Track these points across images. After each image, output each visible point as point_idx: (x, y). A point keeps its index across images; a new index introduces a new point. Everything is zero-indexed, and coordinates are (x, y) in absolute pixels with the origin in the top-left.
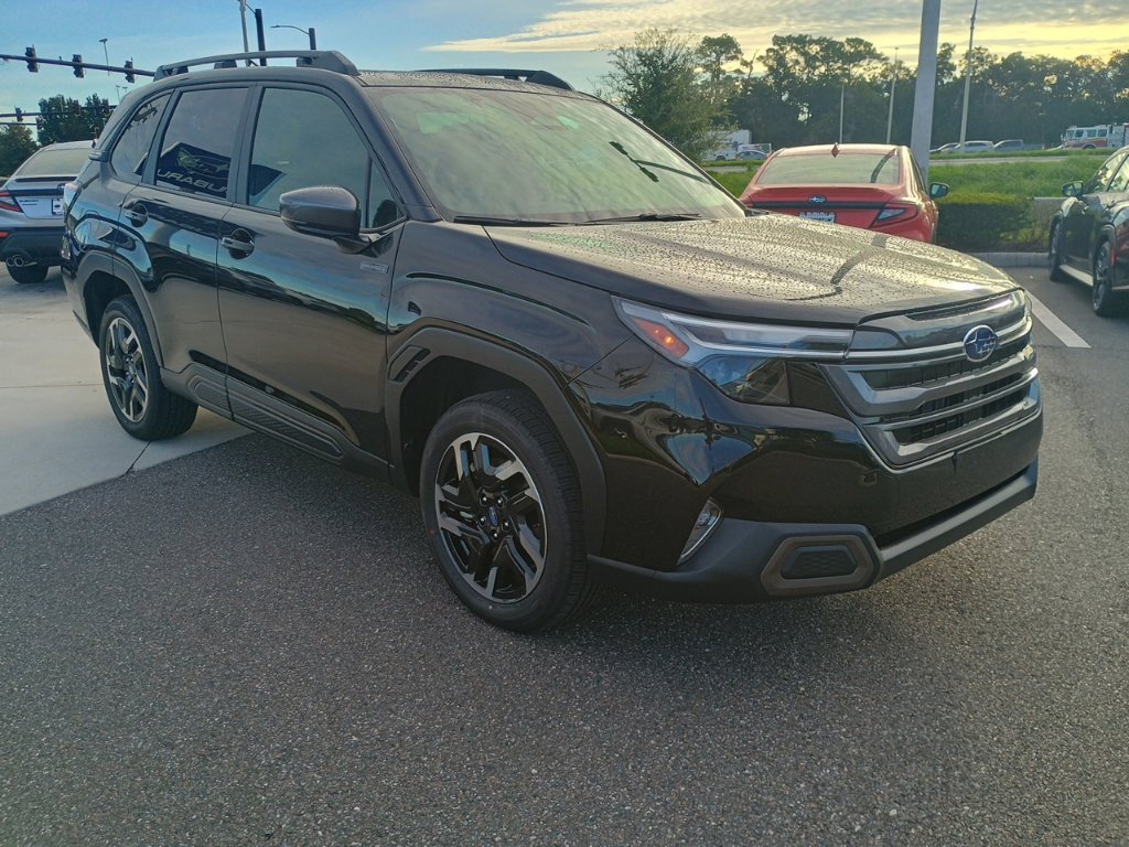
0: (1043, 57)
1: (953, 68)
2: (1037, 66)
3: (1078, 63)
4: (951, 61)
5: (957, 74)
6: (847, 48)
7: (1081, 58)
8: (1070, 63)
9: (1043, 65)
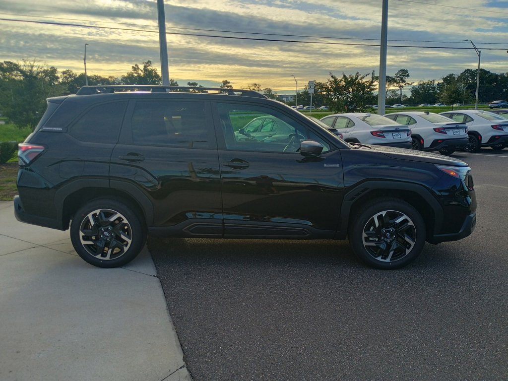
0: (96, 76)
1: (58, 78)
2: (93, 79)
3: (110, 79)
4: (56, 75)
5: (60, 80)
6: (5, 65)
7: (110, 77)
8: (106, 79)
9: (96, 79)
